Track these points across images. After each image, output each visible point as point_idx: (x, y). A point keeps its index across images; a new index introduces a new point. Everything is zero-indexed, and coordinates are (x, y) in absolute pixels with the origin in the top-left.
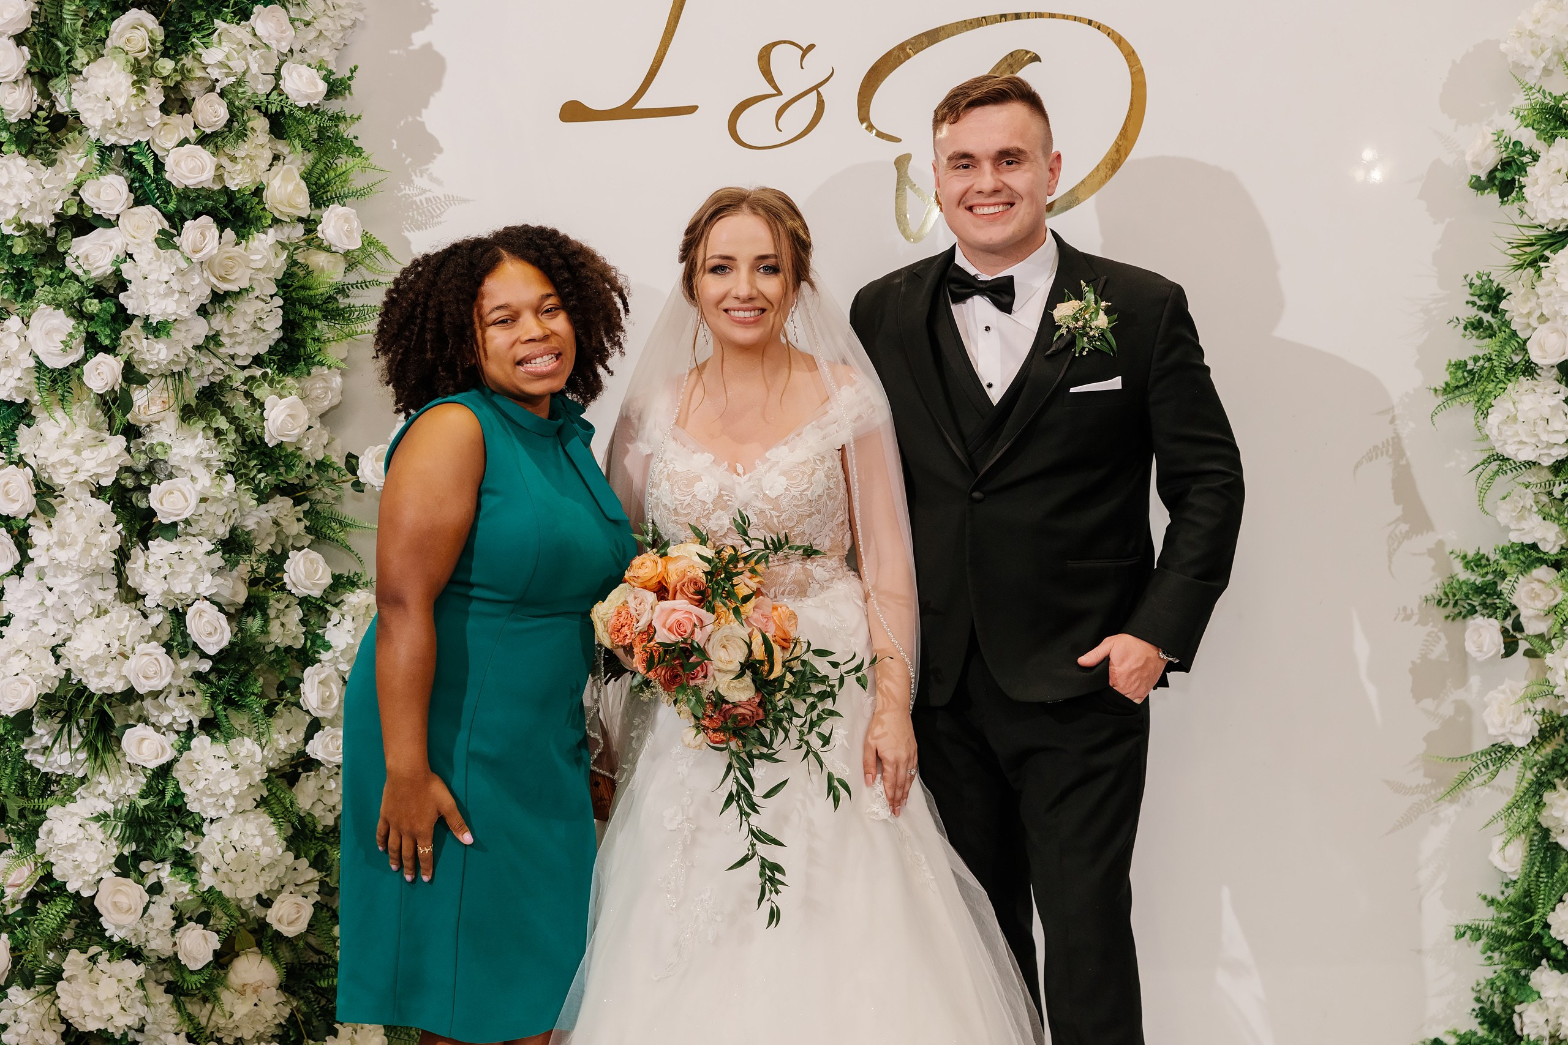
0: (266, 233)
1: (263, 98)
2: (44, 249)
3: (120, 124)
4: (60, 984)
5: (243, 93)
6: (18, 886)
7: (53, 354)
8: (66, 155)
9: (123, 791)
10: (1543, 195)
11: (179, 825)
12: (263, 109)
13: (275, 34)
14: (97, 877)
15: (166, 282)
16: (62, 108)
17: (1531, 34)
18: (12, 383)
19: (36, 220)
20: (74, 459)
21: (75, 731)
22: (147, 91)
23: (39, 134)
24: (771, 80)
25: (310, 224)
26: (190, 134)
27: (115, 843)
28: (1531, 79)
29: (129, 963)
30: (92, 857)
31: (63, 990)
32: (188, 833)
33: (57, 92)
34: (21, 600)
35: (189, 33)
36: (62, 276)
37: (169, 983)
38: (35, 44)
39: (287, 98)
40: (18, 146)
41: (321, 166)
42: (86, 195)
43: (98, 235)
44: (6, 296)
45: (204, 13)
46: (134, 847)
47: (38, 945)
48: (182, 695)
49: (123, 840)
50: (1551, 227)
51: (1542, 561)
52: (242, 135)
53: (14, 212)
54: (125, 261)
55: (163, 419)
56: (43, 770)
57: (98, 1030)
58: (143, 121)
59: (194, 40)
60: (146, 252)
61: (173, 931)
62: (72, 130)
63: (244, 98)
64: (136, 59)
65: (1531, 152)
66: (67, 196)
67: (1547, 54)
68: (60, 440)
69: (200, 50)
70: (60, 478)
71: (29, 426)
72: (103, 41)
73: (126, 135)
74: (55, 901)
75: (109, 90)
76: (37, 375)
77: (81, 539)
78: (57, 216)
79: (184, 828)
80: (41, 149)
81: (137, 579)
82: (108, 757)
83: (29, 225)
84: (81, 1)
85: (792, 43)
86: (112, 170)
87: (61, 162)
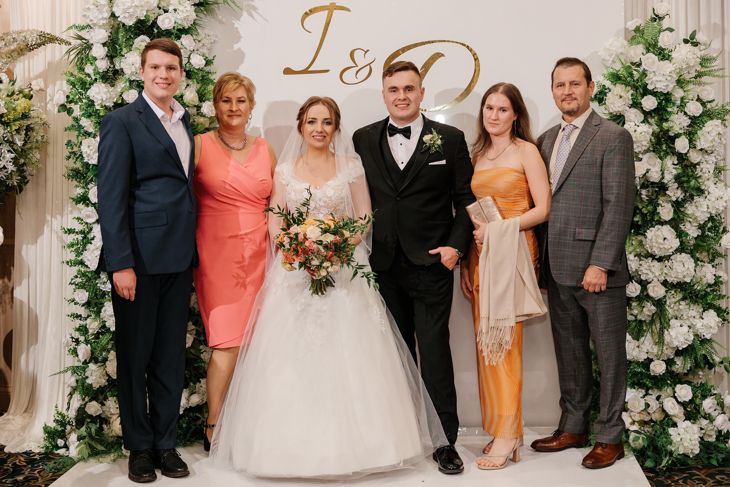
3: (136, 73)
6: (94, 329)
8: (118, 83)
10: (612, 102)
13: (189, 45)
16: (117, 67)
17: (608, 49)
19: (108, 104)
23: (109, 76)
24: (354, 62)
25: (198, 108)
28: (609, 64)
31: (108, 366)
33: (116, 62)
38: (109, 46)
39: (192, 65)
40: (102, 80)
41: (202, 88)
42: (124, 96)
44: (96, 130)
47: (100, 349)
50: (615, 114)
53: (100, 101)
56: (104, 290)
62: (120, 75)
65: (608, 89)
66: (118, 97)
67: (613, 56)
72: (131, 45)
73: (138, 77)
74: (106, 334)
75: (133, 61)
78: (114, 103)
80: (110, 81)
83: (105, 106)
84: (125, 32)
85: (362, 49)
86: (133, 88)
87: (116, 86)
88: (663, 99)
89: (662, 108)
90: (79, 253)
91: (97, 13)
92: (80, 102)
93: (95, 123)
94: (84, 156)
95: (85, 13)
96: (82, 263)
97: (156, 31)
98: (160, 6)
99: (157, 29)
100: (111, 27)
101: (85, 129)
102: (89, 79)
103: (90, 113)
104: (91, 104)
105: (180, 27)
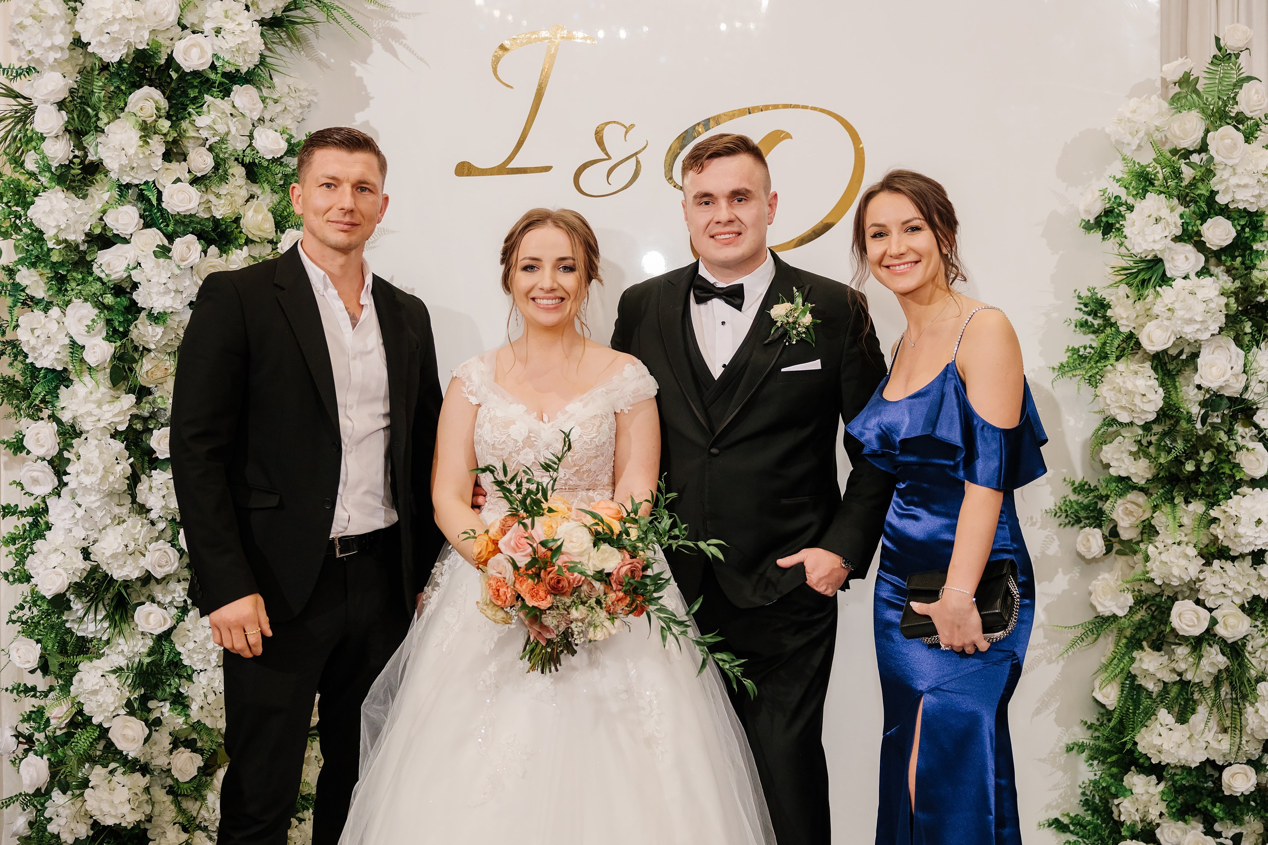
0: (242, 250)
1: (241, 153)
2: (77, 258)
3: (132, 168)
4: (88, 791)
5: (226, 148)
6: (62, 717)
7: (82, 335)
8: (95, 191)
9: (136, 650)
10: (1139, 233)
11: (177, 674)
12: (240, 160)
13: (249, 106)
14: (115, 714)
15: (164, 284)
16: (91, 157)
17: (1130, 121)
18: (52, 356)
19: (71, 237)
20: (96, 411)
21: (100, 606)
22: (151, 144)
23: (74, 176)
24: (604, 149)
25: (274, 243)
26: (185, 176)
27: (127, 689)
28: (1129, 153)
29: (138, 775)
30: (110, 699)
31: (89, 795)
32: (183, 680)
33: (88, 144)
34: (59, 515)
35: (188, 105)
36: (91, 279)
37: (170, 786)
38: (73, 110)
39: (257, 152)
40: (58, 184)
41: (284, 203)
42: (109, 220)
43: (118, 248)
44: (50, 293)
45: (197, 90)
46: (142, 692)
47: (73, 762)
48: (179, 581)
49: (134, 687)
50: (1143, 256)
51: (1134, 487)
52: (224, 179)
53: (55, 231)
54: (134, 268)
55: (166, 382)
56: (79, 634)
57: (115, 824)
58: (149, 166)
59: (190, 110)
60: (149, 263)
61: (171, 752)
62: (99, 173)
63: (226, 152)
64: (144, 121)
65: (1127, 204)
66: (94, 220)
67: (1140, 134)
68: (87, 397)
69: (194, 117)
70: (86, 425)
71: (67, 387)
72: (122, 110)
73: (137, 176)
74: (86, 729)
75: (123, 143)
76: (72, 350)
77: (101, 468)
78: (87, 235)
79: (180, 677)
80: (77, 186)
81: (143, 497)
82: (125, 626)
83: (66, 241)
84: (106, 78)
85: (618, 123)
86: (130, 202)
87: (92, 196)
88: (1245, 224)
89: (1242, 243)
90: (21, 559)
91: (40, 36)
92: (16, 233)
93: (48, 278)
94: (25, 350)
95: (16, 37)
96: (28, 578)
97: (174, 75)
98: (184, 22)
99: (176, 71)
100: (78, 68)
101: (27, 291)
102: (33, 183)
103: (37, 256)
104: (38, 237)
105: (228, 69)
